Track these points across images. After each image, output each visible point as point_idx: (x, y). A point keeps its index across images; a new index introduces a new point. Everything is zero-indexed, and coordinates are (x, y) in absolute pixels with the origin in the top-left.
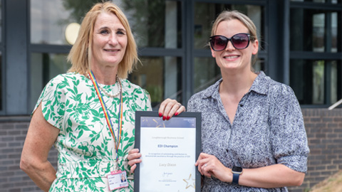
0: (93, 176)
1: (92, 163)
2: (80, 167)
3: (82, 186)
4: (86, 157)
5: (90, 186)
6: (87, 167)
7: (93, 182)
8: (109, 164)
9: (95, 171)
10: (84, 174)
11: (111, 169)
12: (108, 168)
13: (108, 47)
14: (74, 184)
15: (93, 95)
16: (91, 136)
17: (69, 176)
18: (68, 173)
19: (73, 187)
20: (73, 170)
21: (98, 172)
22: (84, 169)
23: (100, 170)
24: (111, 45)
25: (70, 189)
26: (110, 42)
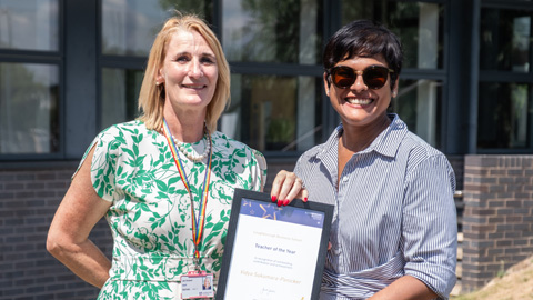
0: (156, 278)
1: (156, 260)
2: (139, 264)
3: (138, 294)
4: (147, 251)
5: (150, 295)
6: (148, 264)
7: (156, 289)
8: (181, 263)
9: (160, 272)
10: (144, 274)
11: (185, 270)
12: (180, 268)
13: (187, 81)
14: (127, 290)
15: (162, 159)
16: (152, 219)
17: (123, 276)
18: (122, 271)
19: (125, 294)
20: (129, 268)
21: (164, 274)
22: (143, 268)
23: (167, 271)
24: (191, 78)
25: (121, 297)
26: (190, 74)
